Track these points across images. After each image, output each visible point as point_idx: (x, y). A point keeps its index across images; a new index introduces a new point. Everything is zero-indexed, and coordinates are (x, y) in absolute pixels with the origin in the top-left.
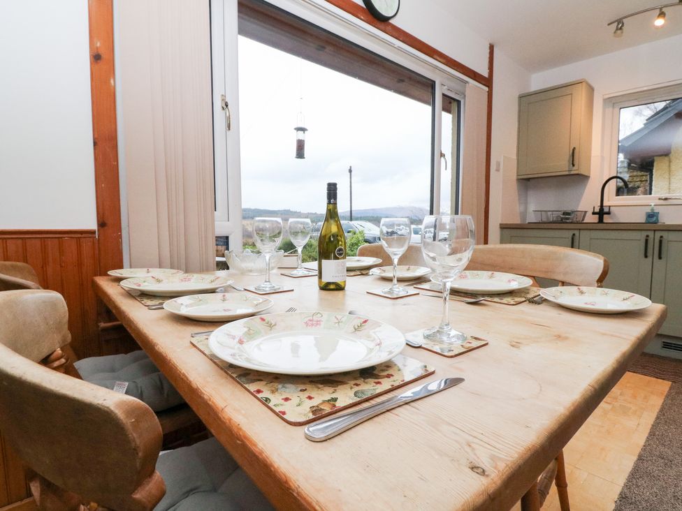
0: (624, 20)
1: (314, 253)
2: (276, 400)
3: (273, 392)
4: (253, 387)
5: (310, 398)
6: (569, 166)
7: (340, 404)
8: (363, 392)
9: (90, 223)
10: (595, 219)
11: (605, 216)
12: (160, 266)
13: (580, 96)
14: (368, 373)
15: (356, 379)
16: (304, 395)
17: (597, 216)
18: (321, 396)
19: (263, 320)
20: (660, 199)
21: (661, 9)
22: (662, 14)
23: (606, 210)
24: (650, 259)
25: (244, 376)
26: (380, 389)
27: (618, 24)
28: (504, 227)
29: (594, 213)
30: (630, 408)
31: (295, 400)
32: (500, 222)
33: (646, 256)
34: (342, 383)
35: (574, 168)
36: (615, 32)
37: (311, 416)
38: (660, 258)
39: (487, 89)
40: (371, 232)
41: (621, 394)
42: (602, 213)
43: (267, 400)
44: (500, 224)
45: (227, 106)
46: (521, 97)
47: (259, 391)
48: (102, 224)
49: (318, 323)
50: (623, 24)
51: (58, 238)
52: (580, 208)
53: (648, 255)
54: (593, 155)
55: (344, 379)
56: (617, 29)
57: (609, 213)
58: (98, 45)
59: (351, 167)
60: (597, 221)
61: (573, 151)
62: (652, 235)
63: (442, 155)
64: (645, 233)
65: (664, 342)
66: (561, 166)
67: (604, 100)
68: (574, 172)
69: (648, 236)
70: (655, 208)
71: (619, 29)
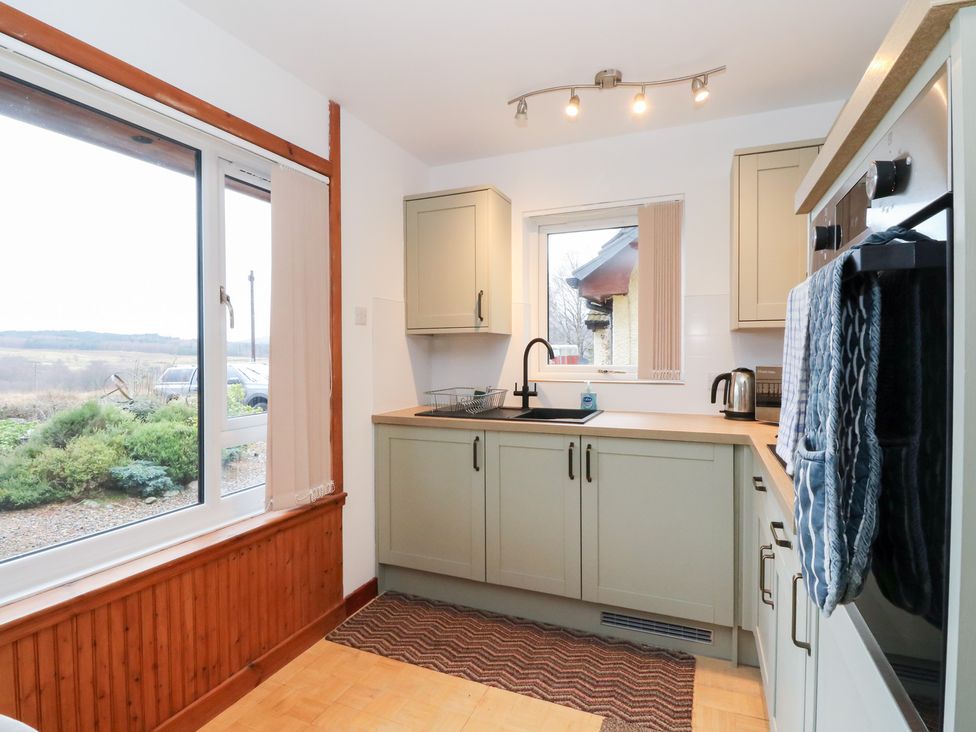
0: (527, 100)
6: (475, 321)
10: (518, 402)
11: (530, 397)
13: (487, 210)
17: (521, 398)
20: (600, 371)
21: (573, 90)
22: (574, 99)
23: (531, 389)
24: (577, 480)
27: (519, 105)
28: (379, 422)
29: (516, 393)
32: (372, 413)
33: (572, 478)
35: (483, 324)
36: (516, 117)
38: (590, 480)
39: (326, 180)
42: (525, 394)
44: (373, 417)
46: (407, 201)
50: (525, 104)
52: (501, 386)
53: (574, 473)
54: (513, 301)
56: (519, 112)
57: (535, 394)
59: (252, 272)
60: (521, 406)
61: (480, 296)
62: (577, 444)
63: (224, 298)
64: (569, 440)
65: (604, 613)
66: (464, 319)
67: (525, 219)
68: (481, 330)
69: (572, 445)
70: (591, 387)
71: (521, 112)
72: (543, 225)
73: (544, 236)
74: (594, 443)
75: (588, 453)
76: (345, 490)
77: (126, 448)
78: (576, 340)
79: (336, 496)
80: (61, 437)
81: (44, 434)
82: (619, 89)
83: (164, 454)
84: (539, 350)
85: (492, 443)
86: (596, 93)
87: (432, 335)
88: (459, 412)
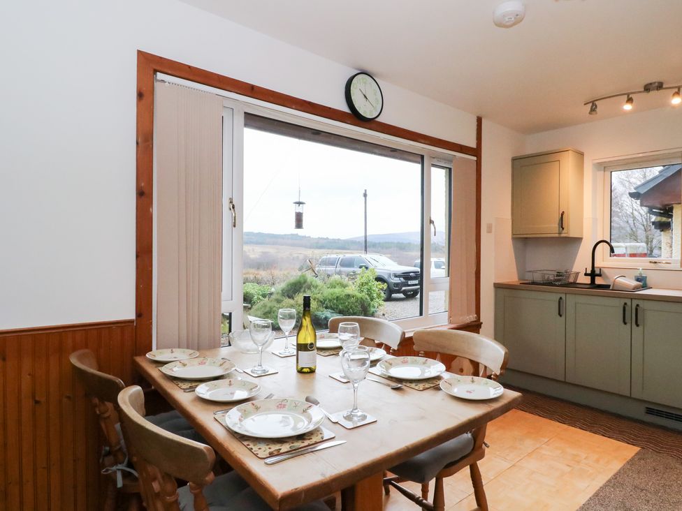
0: (597, 103)
1: (320, 295)
2: (255, 449)
3: (254, 445)
4: (246, 443)
5: (270, 448)
6: (559, 230)
7: (281, 451)
8: (294, 446)
9: (131, 315)
10: (587, 280)
11: (596, 278)
12: (179, 347)
13: (568, 163)
14: (301, 437)
15: (293, 440)
16: (267, 447)
17: (590, 277)
18: (274, 447)
19: (253, 404)
20: (651, 262)
21: (628, 96)
22: (630, 100)
23: (597, 272)
24: (629, 325)
25: (242, 438)
26: (303, 445)
27: (592, 106)
28: (498, 287)
29: (586, 274)
30: (588, 471)
31: (263, 449)
32: (494, 281)
33: (625, 323)
34: (286, 442)
35: (564, 231)
36: (590, 113)
37: (268, 455)
38: (638, 325)
39: (475, 158)
40: (386, 268)
41: (585, 459)
42: (593, 275)
43: (252, 449)
44: (495, 284)
45: (233, 208)
46: (514, 160)
47: (248, 445)
48: (139, 315)
49: (284, 406)
50: (596, 106)
51: (109, 327)
52: (575, 270)
53: (626, 321)
54: (585, 217)
55: (287, 440)
56: (591, 110)
57: (600, 275)
58: (143, 184)
59: (366, 191)
60: (590, 282)
61: (562, 215)
62: (629, 303)
63: (431, 222)
64: (623, 301)
65: (647, 408)
66: (551, 228)
67: (594, 165)
68: (563, 235)
69: (625, 304)
70: (643, 272)
71: (593, 110)
72: (607, 167)
73: (608, 173)
74: (641, 303)
75: (637, 310)
76: (481, 321)
77: (321, 302)
78: (645, 239)
79: (477, 323)
80: (291, 293)
81: (282, 291)
82: (661, 91)
83: (340, 307)
84: (603, 248)
85: (571, 301)
86: (645, 95)
87: (526, 238)
88: (550, 284)
